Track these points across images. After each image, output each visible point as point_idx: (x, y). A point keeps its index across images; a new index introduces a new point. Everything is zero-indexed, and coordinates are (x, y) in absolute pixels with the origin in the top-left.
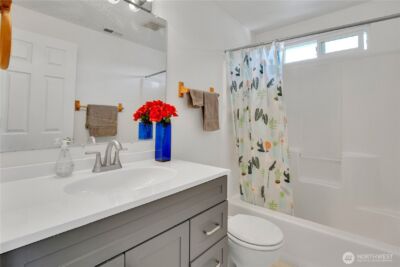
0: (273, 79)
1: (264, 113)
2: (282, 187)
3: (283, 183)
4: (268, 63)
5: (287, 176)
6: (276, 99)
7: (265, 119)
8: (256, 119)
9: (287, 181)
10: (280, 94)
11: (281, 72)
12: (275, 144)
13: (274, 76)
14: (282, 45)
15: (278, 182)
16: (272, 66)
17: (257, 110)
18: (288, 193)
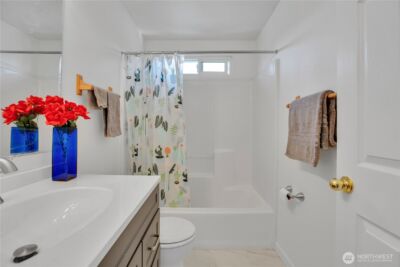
0: (173, 88)
1: (164, 120)
2: (180, 187)
3: (182, 183)
4: (169, 73)
5: (185, 176)
6: (176, 107)
7: (166, 127)
8: (157, 126)
9: (185, 180)
10: (180, 103)
11: (182, 82)
12: (175, 148)
13: (175, 85)
14: (183, 57)
15: (177, 183)
16: (172, 76)
17: (158, 117)
18: (185, 191)
